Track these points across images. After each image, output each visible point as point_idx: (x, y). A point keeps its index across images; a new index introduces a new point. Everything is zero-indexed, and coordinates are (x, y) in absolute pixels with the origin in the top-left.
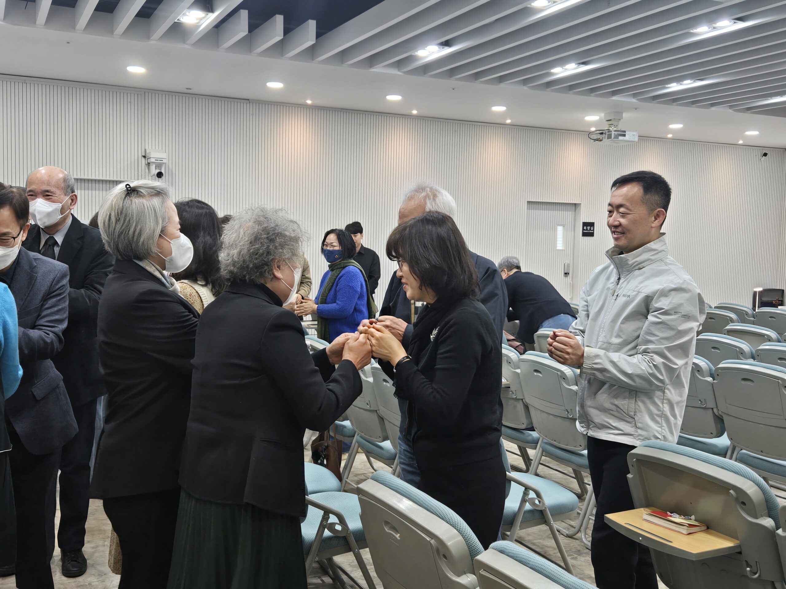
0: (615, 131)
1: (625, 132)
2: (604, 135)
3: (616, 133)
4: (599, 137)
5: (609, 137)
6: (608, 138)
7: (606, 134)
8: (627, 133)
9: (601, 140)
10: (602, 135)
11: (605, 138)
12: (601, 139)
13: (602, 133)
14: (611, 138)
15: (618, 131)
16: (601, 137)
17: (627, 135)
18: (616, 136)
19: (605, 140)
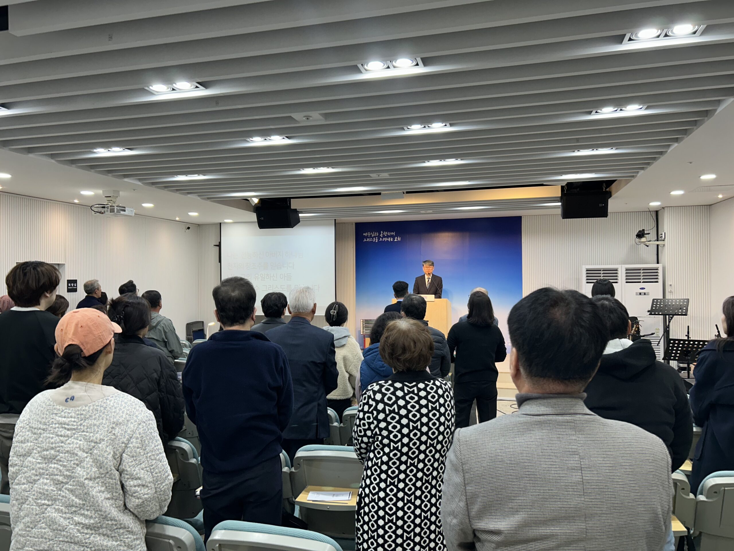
0: (117, 206)
1: (125, 208)
2: (106, 209)
3: (118, 208)
4: (100, 210)
5: (112, 211)
6: (110, 212)
7: (108, 208)
8: (126, 209)
9: (103, 213)
10: (103, 209)
11: (107, 211)
12: (103, 211)
13: (103, 207)
14: (114, 212)
15: (120, 207)
16: (103, 210)
17: (126, 211)
18: (118, 211)
19: (108, 213)
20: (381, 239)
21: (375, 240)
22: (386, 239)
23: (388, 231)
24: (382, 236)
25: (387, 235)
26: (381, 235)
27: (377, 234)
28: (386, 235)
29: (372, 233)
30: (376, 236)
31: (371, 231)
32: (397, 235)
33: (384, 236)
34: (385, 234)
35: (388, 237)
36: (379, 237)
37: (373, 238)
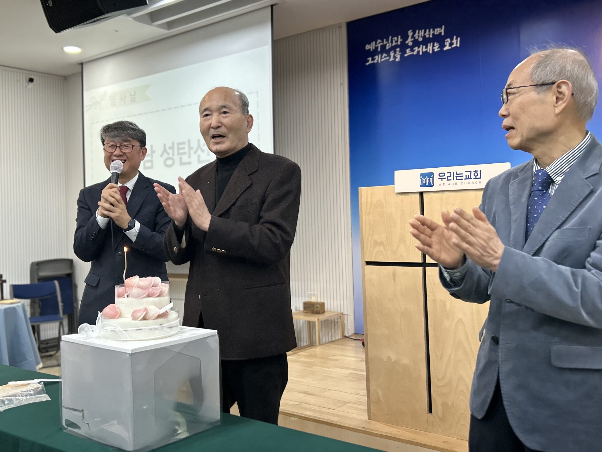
20: (408, 52)
21: (395, 57)
22: (421, 49)
23: (425, 27)
24: (411, 44)
25: (424, 37)
26: (409, 42)
27: (400, 40)
28: (421, 39)
29: (387, 40)
30: (397, 46)
31: (384, 36)
32: (449, 34)
33: (416, 43)
34: (420, 35)
35: (426, 41)
36: (403, 47)
37: (388, 52)
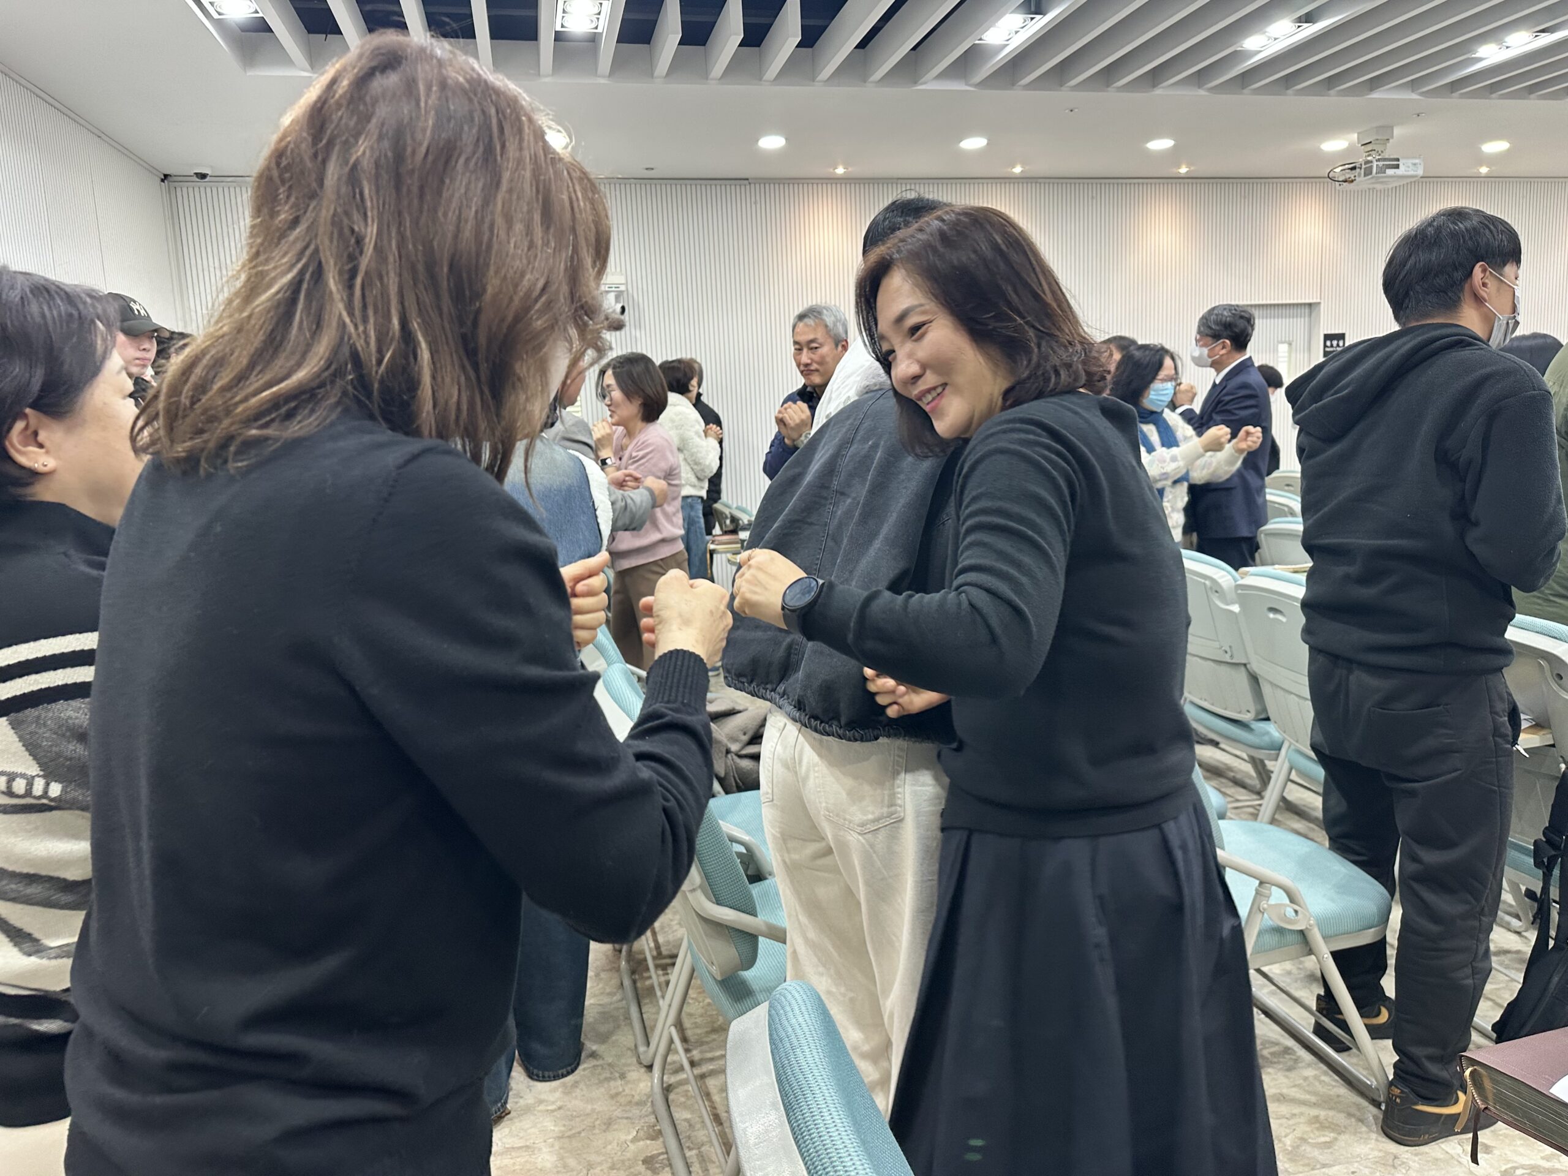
0: (1378, 160)
1: (1398, 160)
2: (1358, 170)
3: (1381, 163)
4: (1348, 176)
6: (1365, 176)
7: (1361, 168)
8: (1400, 163)
9: (1352, 181)
10: (1354, 171)
11: (1360, 176)
12: (1352, 178)
13: (1354, 168)
14: (1371, 173)
15: (1385, 160)
16: (1350, 175)
17: (1401, 166)
18: (1382, 170)
19: (1360, 179)
